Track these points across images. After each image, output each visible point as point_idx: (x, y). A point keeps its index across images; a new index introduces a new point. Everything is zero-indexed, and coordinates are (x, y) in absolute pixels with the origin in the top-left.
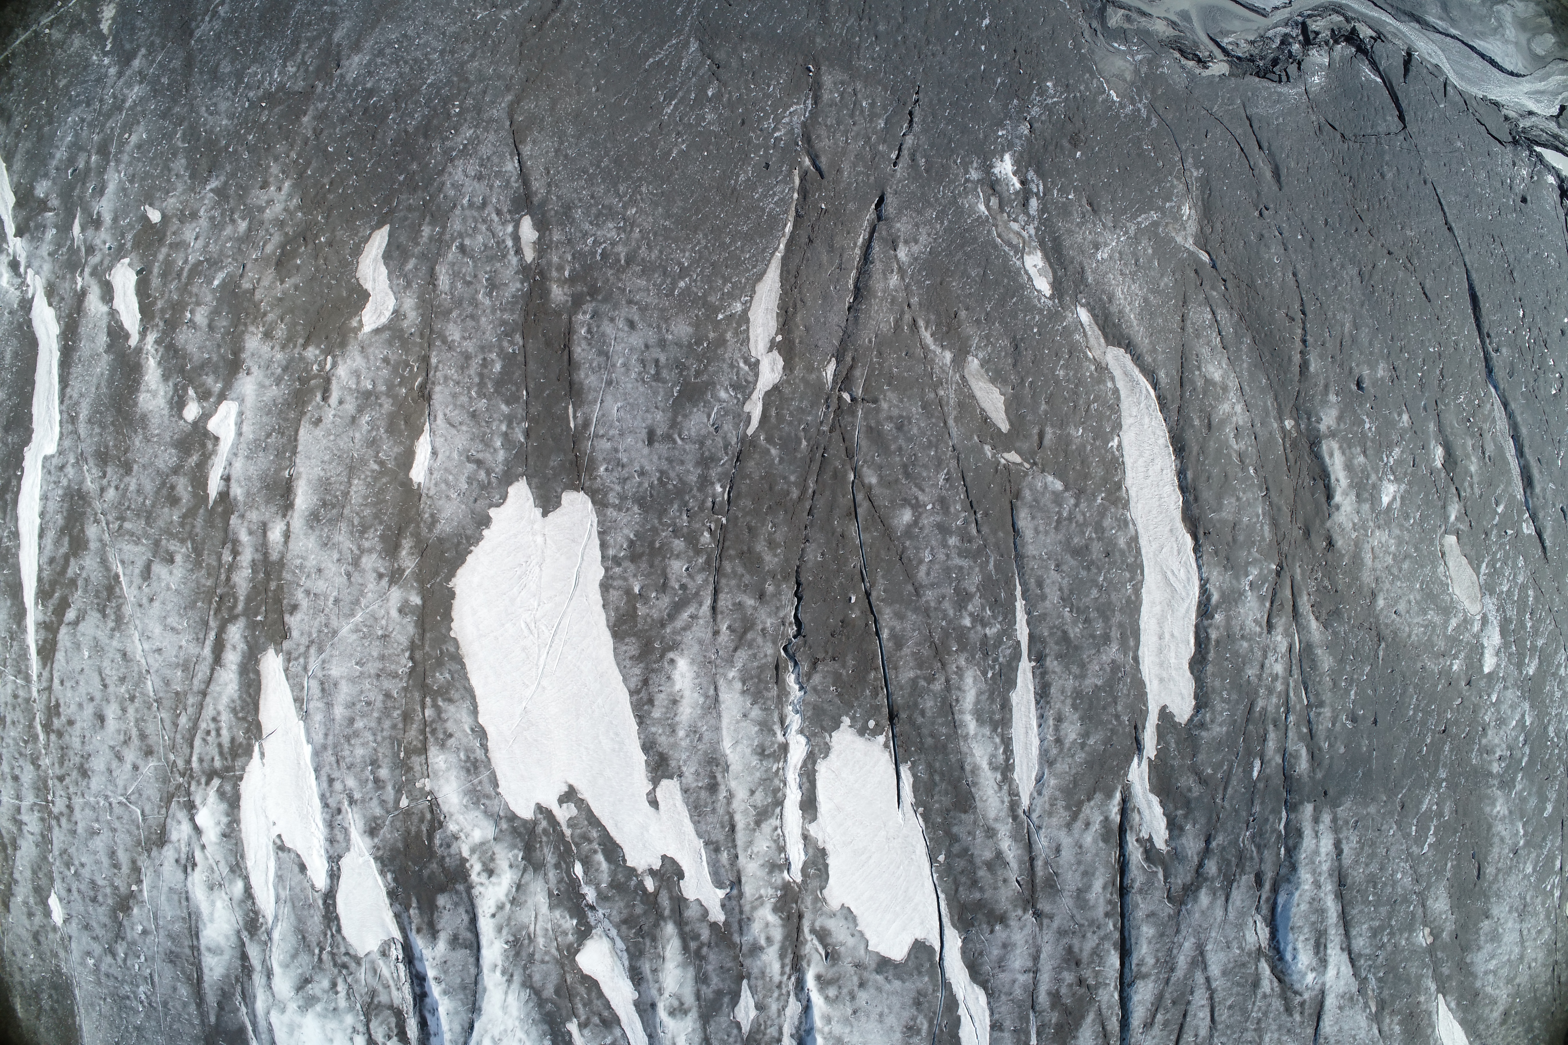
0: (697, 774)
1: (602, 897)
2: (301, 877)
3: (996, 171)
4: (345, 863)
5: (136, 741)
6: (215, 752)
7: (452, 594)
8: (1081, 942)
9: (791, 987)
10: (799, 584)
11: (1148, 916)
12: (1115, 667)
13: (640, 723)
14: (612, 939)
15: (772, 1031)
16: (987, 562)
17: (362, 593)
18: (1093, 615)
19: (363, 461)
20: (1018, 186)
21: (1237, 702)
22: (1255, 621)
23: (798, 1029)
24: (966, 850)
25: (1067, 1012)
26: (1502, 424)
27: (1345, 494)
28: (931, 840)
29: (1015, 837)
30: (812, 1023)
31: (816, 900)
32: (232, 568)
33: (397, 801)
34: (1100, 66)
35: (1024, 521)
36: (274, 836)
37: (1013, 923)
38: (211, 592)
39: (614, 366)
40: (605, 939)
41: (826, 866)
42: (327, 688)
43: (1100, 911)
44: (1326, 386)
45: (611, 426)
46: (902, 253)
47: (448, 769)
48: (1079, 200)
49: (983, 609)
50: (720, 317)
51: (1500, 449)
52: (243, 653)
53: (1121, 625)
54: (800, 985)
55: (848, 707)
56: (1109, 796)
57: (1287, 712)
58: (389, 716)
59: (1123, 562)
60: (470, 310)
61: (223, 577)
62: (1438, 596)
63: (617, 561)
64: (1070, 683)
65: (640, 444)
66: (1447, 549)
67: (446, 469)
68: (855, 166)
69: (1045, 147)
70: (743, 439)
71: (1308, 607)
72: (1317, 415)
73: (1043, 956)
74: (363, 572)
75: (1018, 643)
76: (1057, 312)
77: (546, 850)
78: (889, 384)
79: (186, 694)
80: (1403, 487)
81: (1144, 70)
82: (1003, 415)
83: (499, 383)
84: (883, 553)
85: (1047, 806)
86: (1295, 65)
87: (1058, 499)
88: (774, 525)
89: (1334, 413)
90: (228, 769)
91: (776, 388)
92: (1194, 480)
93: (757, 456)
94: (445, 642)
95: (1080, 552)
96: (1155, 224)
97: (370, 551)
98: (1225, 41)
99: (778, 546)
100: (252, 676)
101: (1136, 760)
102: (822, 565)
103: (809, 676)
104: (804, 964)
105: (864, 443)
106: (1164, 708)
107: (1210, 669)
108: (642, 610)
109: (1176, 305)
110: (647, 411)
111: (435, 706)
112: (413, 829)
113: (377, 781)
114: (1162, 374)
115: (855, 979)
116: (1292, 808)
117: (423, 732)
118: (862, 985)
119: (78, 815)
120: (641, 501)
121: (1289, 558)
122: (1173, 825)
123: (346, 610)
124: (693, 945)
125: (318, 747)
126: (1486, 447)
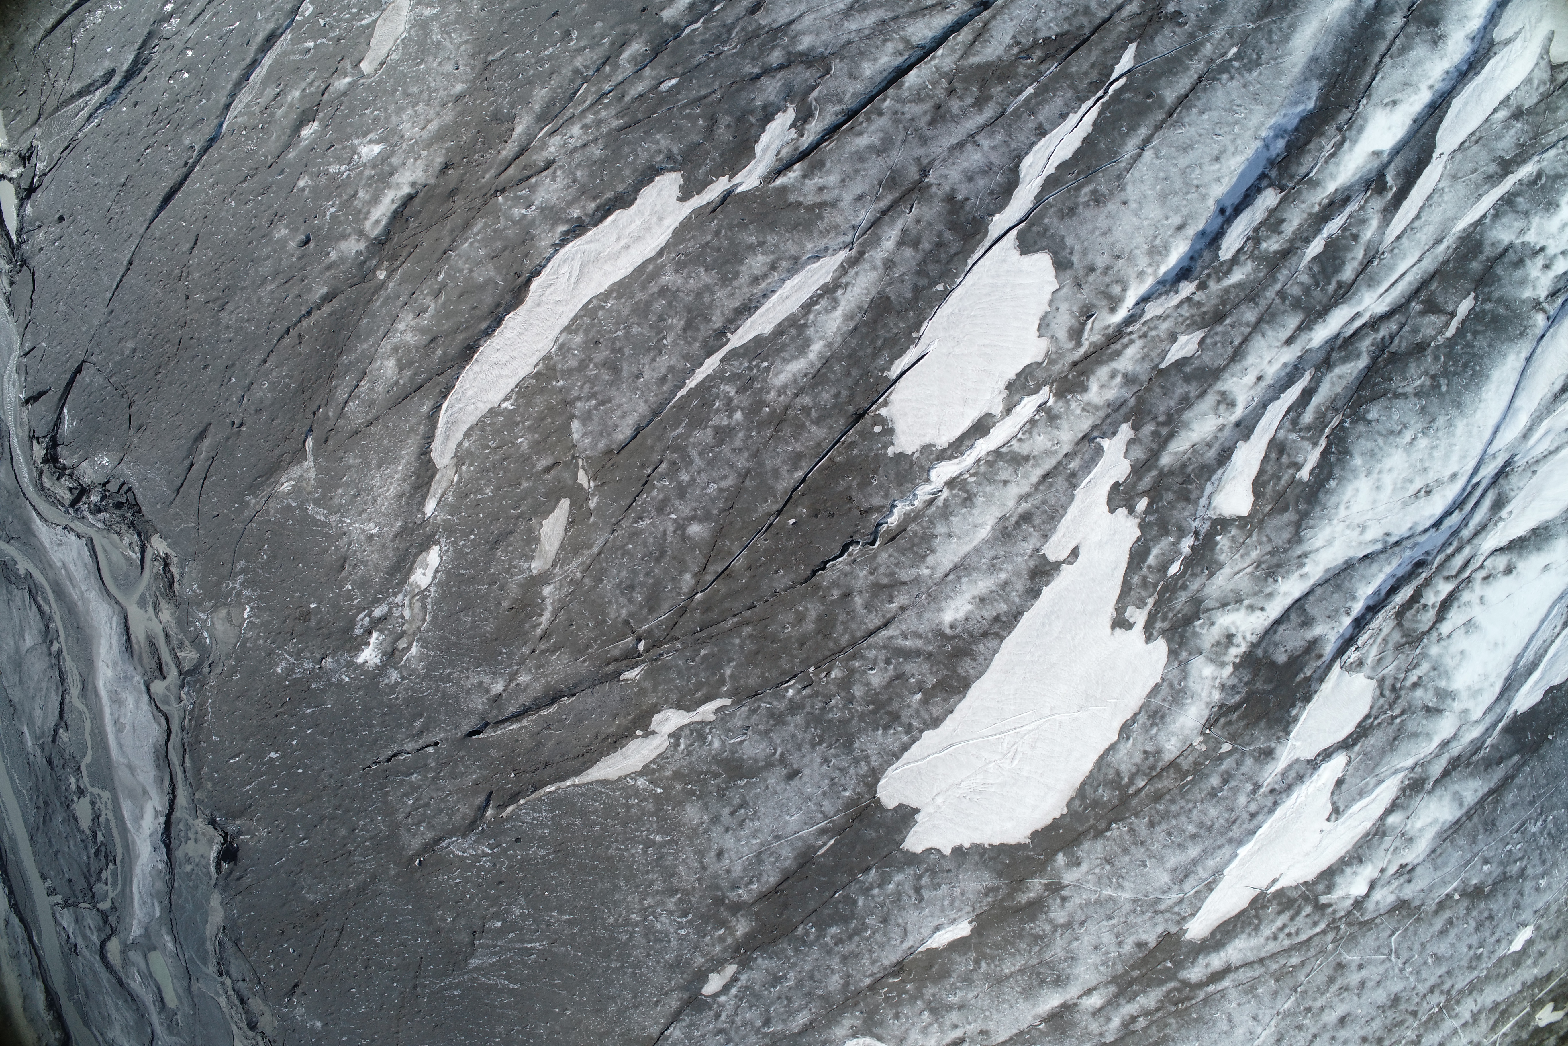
0: (1025, 538)
1: (1182, 533)
2: (1348, 779)
3: (377, 661)
4: (1309, 753)
5: (1340, 982)
6: (1300, 919)
7: (1035, 834)
8: (919, 118)
9: (1138, 326)
10: (814, 573)
11: (856, 78)
12: (679, 267)
13: (1020, 613)
14: (1209, 498)
15: (1185, 311)
16: (679, 436)
17: (1088, 903)
18: (653, 318)
19: (987, 977)
20: (375, 635)
21: (629, 143)
22: (554, 180)
23: (1167, 293)
24: (918, 273)
25: (984, 84)
26: (245, 97)
27: (398, 186)
28: (932, 308)
29: (876, 241)
30: (1153, 286)
31: (1052, 362)
32: (1147, 1013)
33: (1229, 753)
34: (233, 641)
35: (624, 432)
36: (1331, 824)
37: (948, 188)
38: (1178, 1014)
39: (762, 844)
40: (1214, 504)
41: (1018, 375)
42: (1182, 875)
43: (881, 122)
44: (329, 267)
45: (809, 811)
46: (498, 687)
47: (1173, 734)
48: (347, 578)
49: (718, 411)
50: (659, 791)
51: (265, 82)
52: (1206, 956)
53: (644, 288)
54: (1131, 320)
55: (879, 459)
56: (784, 189)
57: (605, 95)
58: (1167, 811)
59: (593, 326)
60: (807, 983)
61: (1159, 1014)
62: (417, 43)
63: (909, 729)
64: (721, 293)
65: (805, 779)
66: (376, 64)
67: (943, 911)
68: (462, 774)
69: (329, 636)
70: (738, 702)
71: (510, 144)
72: (356, 258)
73: (954, 141)
74: (1071, 915)
75: (722, 360)
76: (445, 530)
77: (1179, 606)
78: (605, 621)
79: (1272, 974)
80: (356, 142)
81: (208, 604)
82: (557, 511)
83: (845, 920)
84: (738, 526)
85: (832, 235)
86: (108, 487)
87: (586, 418)
88: (784, 628)
89: (344, 245)
90: (1306, 899)
91: (679, 707)
92: (485, 319)
93: (742, 682)
94: (1076, 812)
95: (613, 367)
96: (316, 503)
97: (1051, 921)
98: (136, 556)
99: (797, 611)
100: (1218, 936)
101: (740, 190)
102: (785, 566)
103: (879, 509)
104: (1110, 331)
105: (666, 606)
106: (681, 199)
107: (620, 188)
108: (932, 680)
109: (365, 439)
110: (776, 793)
111: (1131, 782)
112: (1242, 724)
113: (1225, 781)
114: (425, 409)
115: (1091, 278)
116: (676, 29)
117: (1159, 775)
118: (1092, 269)
119: (1433, 980)
120: (848, 745)
121: (483, 191)
122: (767, 117)
123: (1111, 905)
124: (1164, 431)
125: (1234, 846)
126: (272, 96)
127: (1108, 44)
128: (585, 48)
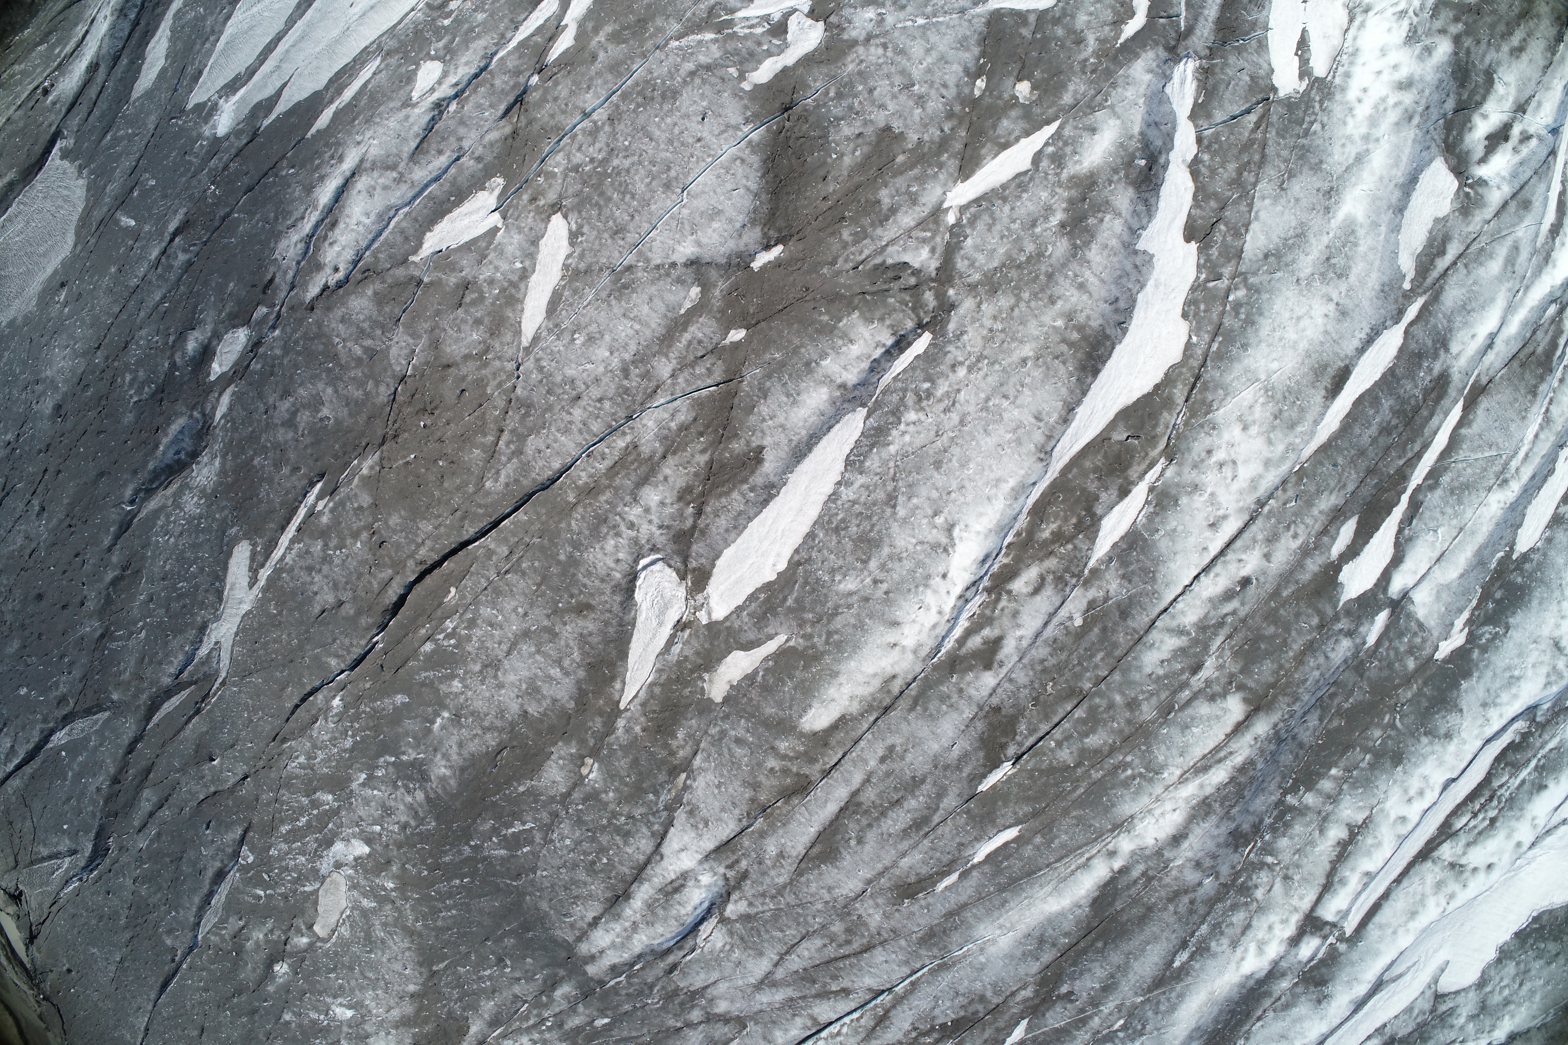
127: (1001, 1024)
128: (519, 979)
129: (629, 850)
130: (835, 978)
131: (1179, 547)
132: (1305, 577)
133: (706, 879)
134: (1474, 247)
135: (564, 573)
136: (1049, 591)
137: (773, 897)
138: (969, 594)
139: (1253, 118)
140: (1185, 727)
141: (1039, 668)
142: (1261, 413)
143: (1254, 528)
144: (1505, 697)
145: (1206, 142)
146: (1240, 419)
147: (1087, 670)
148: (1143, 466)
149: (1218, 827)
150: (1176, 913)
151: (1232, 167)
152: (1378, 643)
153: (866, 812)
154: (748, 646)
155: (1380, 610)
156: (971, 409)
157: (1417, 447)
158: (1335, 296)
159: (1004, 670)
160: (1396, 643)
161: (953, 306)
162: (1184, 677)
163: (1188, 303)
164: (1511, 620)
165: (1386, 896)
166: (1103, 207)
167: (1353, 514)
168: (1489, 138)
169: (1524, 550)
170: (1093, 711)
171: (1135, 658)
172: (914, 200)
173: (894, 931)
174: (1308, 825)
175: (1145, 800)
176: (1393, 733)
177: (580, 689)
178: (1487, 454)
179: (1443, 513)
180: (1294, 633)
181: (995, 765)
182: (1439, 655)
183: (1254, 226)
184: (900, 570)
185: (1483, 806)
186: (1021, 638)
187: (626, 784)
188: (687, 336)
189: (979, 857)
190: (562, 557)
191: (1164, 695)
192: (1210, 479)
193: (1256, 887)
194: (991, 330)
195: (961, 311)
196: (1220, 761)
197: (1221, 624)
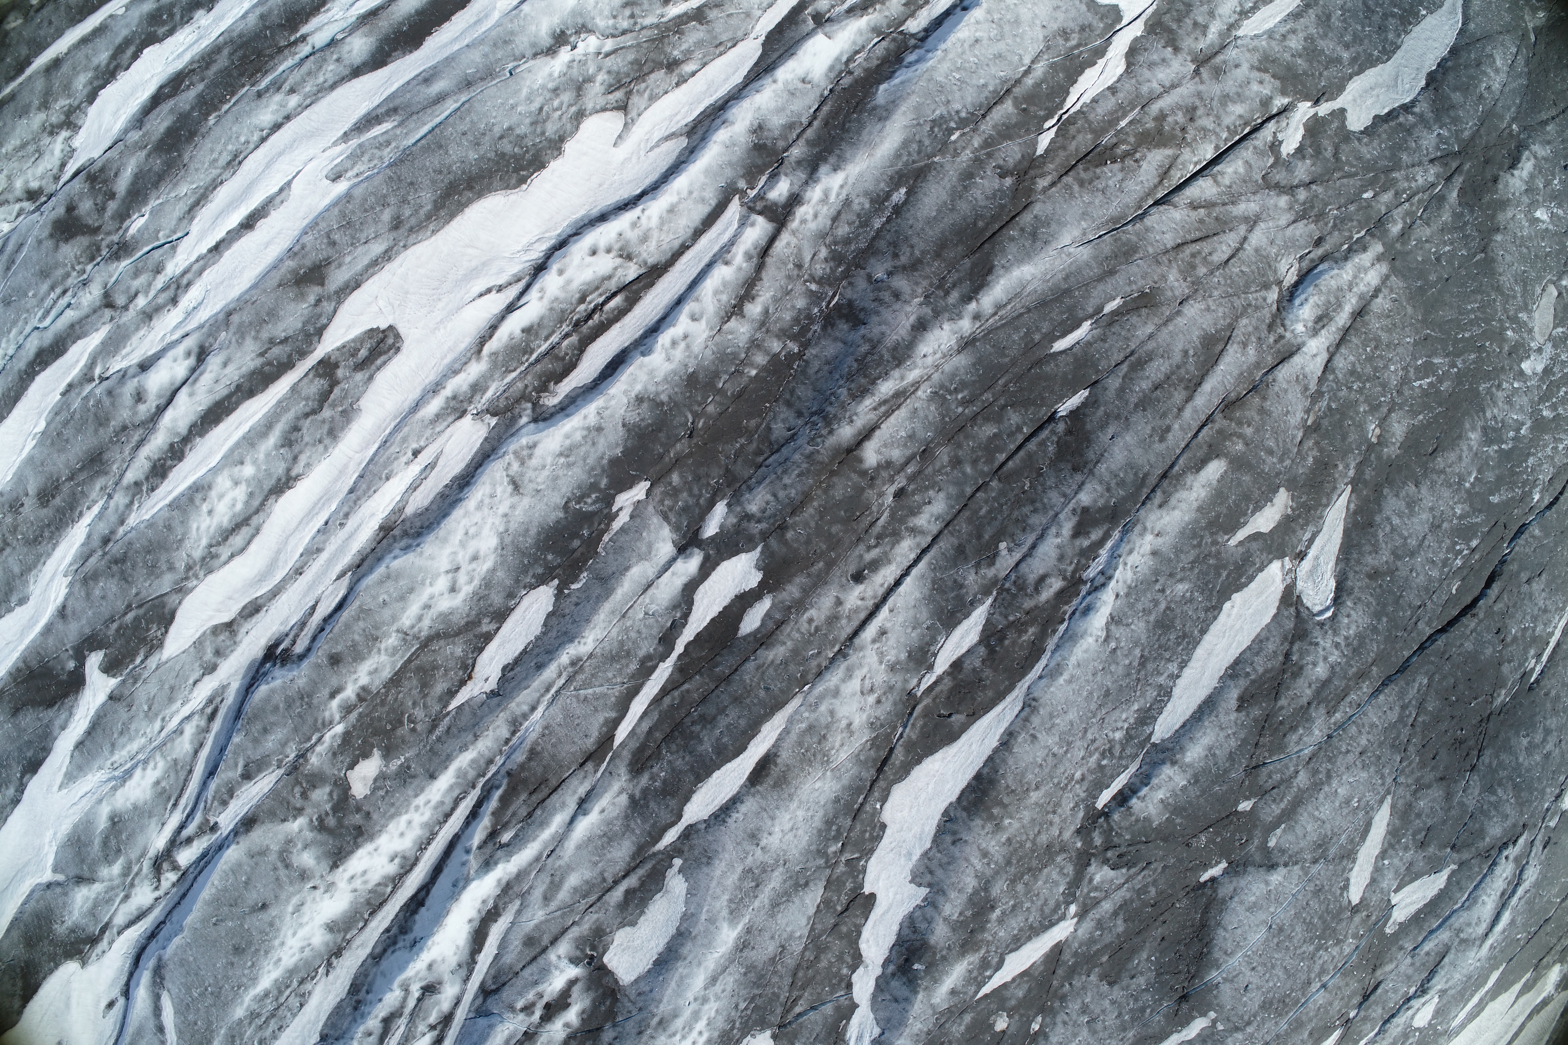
12: (1340, 60)
21: (1386, 158)
22: (1427, 148)
53: (1359, 55)
56: (1283, 93)
57: (1407, 200)
59: (1383, 42)
64: (1313, 31)
66: (1549, 290)
71: (1459, 185)
85: (1250, 48)
101: (1310, 104)
106: (1345, 110)
116: (1371, 236)
127: (1062, 154)
128: (1426, 242)
129: (1352, 358)
130: (1201, 221)
131: (912, 612)
132: (800, 579)
133: (1300, 328)
134: (594, 898)
135: (1385, 605)
136: (1032, 578)
137: (1249, 305)
138: (1101, 579)
139: (798, 1009)
140: (911, 437)
141: (1038, 505)
142: (836, 739)
143: (849, 630)
144: (578, 436)
145: (843, 985)
146: (852, 733)
147: (995, 499)
148: (938, 689)
149: (883, 334)
150: (912, 247)
151: (824, 964)
152: (711, 504)
153: (1181, 380)
154: (1256, 536)
155: (712, 538)
156: (1078, 743)
157: (667, 700)
158: (759, 852)
159: (1071, 506)
160: (691, 501)
161: (1078, 832)
162: (912, 487)
163: (879, 838)
164: (561, 515)
165: (698, 233)
166: (956, 926)
167: (745, 638)
168: (567, 1006)
169: (542, 588)
170: (990, 460)
171: (953, 507)
172: (1100, 924)
173: (1158, 263)
174: (779, 319)
175: (947, 368)
176: (696, 408)
177: (1379, 505)
178: (590, 691)
179: (639, 632)
180: (813, 524)
181: (1074, 414)
182: (645, 485)
183: (812, 911)
184: (1145, 602)
185: (589, 316)
186: (1057, 535)
187: (1351, 418)
188: (1282, 806)
189: (1086, 326)
190: (1385, 619)
191: (930, 469)
192: (881, 676)
193: (826, 260)
194: (1054, 812)
195: (1073, 828)
196: (885, 402)
197: (879, 537)
